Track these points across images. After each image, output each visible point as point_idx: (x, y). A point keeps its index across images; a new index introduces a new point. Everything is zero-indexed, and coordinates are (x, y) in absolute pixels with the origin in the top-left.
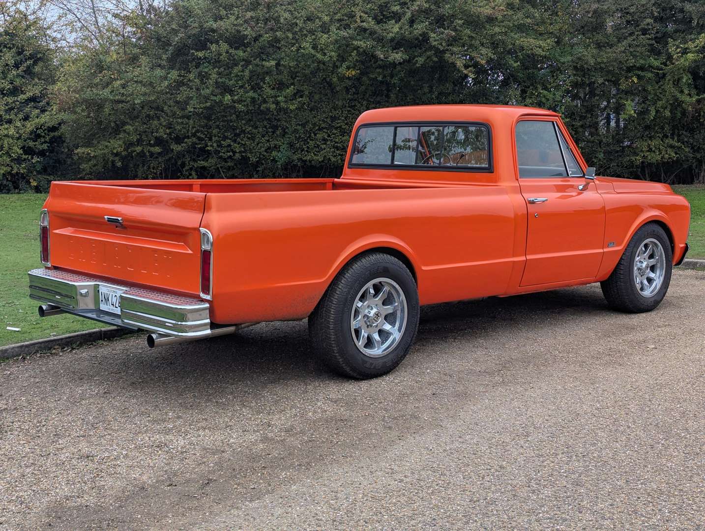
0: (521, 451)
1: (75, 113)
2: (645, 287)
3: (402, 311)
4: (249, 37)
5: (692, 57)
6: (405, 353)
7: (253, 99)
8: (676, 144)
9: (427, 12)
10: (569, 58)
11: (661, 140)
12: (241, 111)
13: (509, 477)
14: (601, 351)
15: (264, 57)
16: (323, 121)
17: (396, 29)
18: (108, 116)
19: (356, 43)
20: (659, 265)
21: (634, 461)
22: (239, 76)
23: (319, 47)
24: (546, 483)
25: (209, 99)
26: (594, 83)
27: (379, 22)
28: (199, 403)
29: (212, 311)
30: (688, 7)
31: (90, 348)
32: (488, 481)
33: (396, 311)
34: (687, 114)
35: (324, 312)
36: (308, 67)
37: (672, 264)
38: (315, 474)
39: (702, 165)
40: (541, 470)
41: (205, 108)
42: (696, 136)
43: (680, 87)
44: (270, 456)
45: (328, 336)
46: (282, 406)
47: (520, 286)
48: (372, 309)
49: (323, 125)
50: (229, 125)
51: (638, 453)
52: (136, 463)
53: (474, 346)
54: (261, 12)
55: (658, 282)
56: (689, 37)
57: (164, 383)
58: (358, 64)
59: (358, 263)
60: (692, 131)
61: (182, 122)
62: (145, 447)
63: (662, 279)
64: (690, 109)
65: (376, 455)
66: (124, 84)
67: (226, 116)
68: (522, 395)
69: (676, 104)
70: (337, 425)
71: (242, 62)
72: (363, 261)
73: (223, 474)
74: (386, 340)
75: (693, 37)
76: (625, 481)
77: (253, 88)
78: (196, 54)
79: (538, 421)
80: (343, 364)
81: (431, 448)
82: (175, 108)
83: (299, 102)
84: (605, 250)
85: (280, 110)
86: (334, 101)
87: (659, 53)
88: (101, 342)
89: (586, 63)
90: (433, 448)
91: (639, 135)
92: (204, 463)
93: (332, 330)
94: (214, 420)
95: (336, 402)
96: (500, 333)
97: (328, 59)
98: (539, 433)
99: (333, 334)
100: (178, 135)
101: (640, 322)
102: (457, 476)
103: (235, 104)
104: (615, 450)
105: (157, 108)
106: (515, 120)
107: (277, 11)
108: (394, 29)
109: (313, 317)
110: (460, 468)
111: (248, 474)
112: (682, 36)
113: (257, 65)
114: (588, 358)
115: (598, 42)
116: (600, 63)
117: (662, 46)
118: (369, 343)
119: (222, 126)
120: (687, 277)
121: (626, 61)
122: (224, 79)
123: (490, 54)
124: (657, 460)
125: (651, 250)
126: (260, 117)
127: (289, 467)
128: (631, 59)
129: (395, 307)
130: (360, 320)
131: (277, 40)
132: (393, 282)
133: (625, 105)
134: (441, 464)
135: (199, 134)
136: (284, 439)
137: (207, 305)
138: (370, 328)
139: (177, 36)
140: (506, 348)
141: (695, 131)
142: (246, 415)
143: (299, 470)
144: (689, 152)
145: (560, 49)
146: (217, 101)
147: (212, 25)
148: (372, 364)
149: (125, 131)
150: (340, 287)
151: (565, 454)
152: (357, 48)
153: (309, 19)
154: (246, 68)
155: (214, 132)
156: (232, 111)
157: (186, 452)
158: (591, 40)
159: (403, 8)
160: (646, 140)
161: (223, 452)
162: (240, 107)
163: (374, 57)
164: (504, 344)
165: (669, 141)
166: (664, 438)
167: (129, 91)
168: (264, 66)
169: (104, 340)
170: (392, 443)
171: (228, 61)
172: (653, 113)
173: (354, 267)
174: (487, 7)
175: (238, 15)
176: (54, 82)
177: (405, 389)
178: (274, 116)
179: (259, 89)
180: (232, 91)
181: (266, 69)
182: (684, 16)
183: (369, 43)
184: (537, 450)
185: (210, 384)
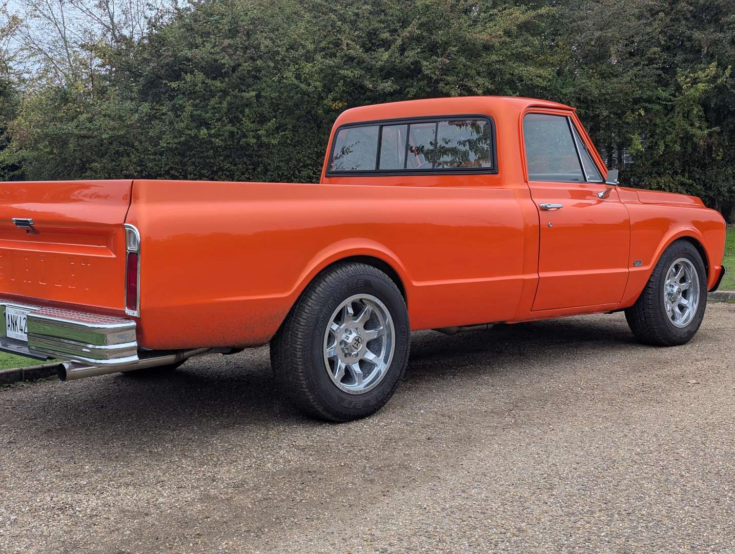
0: (545, 508)
1: (38, 149)
2: (677, 316)
3: (389, 336)
4: (227, 66)
5: (703, 86)
6: (392, 389)
7: (232, 134)
8: (688, 181)
9: (418, 39)
10: (572, 89)
11: (671, 177)
12: (219, 147)
13: (531, 543)
14: (633, 387)
15: (243, 88)
16: (308, 157)
17: (386, 56)
18: (73, 152)
19: (342, 72)
20: (691, 290)
21: (697, 520)
22: (216, 108)
23: (303, 77)
24: (582, 551)
25: (184, 134)
26: (598, 116)
27: (367, 50)
28: (128, 453)
29: (139, 331)
30: (697, 35)
31: (6, 390)
32: (503, 550)
33: (381, 336)
34: (698, 149)
35: (289, 336)
36: (291, 99)
37: (706, 289)
38: (267, 543)
39: (715, 204)
40: (574, 533)
41: (179, 143)
42: (708, 173)
43: (690, 120)
44: (209, 520)
45: (295, 366)
46: (234, 455)
47: (531, 311)
48: (351, 333)
49: (308, 162)
50: (206, 161)
51: (701, 509)
52: (25, 532)
53: (477, 384)
54: (239, 40)
55: (691, 311)
56: (699, 66)
57: (88, 430)
58: (345, 95)
59: (333, 275)
60: (703, 167)
61: (154, 159)
62: (43, 509)
63: (696, 306)
64: (702, 143)
65: (352, 517)
66: (92, 118)
67: (202, 152)
68: (541, 439)
69: (687, 138)
70: (303, 479)
71: (219, 93)
72: (339, 273)
73: (141, 545)
74: (370, 373)
75: (703, 66)
76: (689, 547)
77: (231, 121)
78: (169, 85)
79: (564, 470)
80: (314, 402)
81: (425, 506)
82: (147, 143)
83: (282, 136)
84: (631, 270)
85: (261, 145)
86: (320, 135)
87: (666, 85)
88: (21, 383)
89: (589, 94)
90: (427, 506)
91: (647, 171)
92: (118, 530)
93: (299, 358)
94: (142, 474)
95: (303, 450)
96: (508, 369)
97: (313, 90)
98: (567, 484)
99: (300, 363)
100: (150, 172)
101: (674, 356)
102: (460, 543)
103: (212, 139)
104: (669, 505)
105: (128, 144)
106: (522, 111)
107: (257, 39)
108: (384, 56)
109: (277, 342)
110: (464, 532)
111: (175, 544)
112: (691, 65)
113: (236, 97)
114: (617, 395)
115: (602, 72)
116: (604, 94)
117: (670, 77)
118: (348, 376)
119: (199, 163)
120: (718, 310)
121: (632, 93)
122: (199, 112)
123: (487, 84)
124: (727, 518)
125: (683, 272)
126: (240, 152)
127: (233, 534)
128: (637, 91)
129: (380, 331)
130: (335, 347)
131: (258, 70)
132: (377, 299)
133: (632, 139)
134: (438, 527)
135: (172, 172)
136: (231, 498)
137: (133, 324)
138: (348, 358)
139: (149, 66)
140: (517, 385)
141: (706, 167)
142: (186, 467)
143: (245, 538)
144: (701, 189)
145: (562, 80)
146: (193, 135)
147: (186, 54)
148: (350, 403)
149: (91, 169)
150: (310, 304)
151: (603, 512)
152: (344, 78)
153: (292, 47)
154: (223, 100)
155: (189, 169)
156: (209, 147)
157: (97, 516)
158: (594, 71)
159: (394, 35)
160: (655, 177)
161: (147, 514)
162: (218, 142)
163: (363, 87)
164: (514, 381)
165: (679, 177)
166: (731, 490)
167: (96, 125)
168: (243, 98)
169: (25, 381)
170: (373, 500)
171: (204, 92)
172: (662, 147)
173: (327, 280)
174: (483, 33)
175: (215, 42)
176: (15, 117)
177: (392, 433)
178: (255, 152)
179: (238, 122)
180: (208, 124)
181: (245, 100)
182: (693, 45)
183: (358, 72)
184: (566, 507)
185: (146, 430)
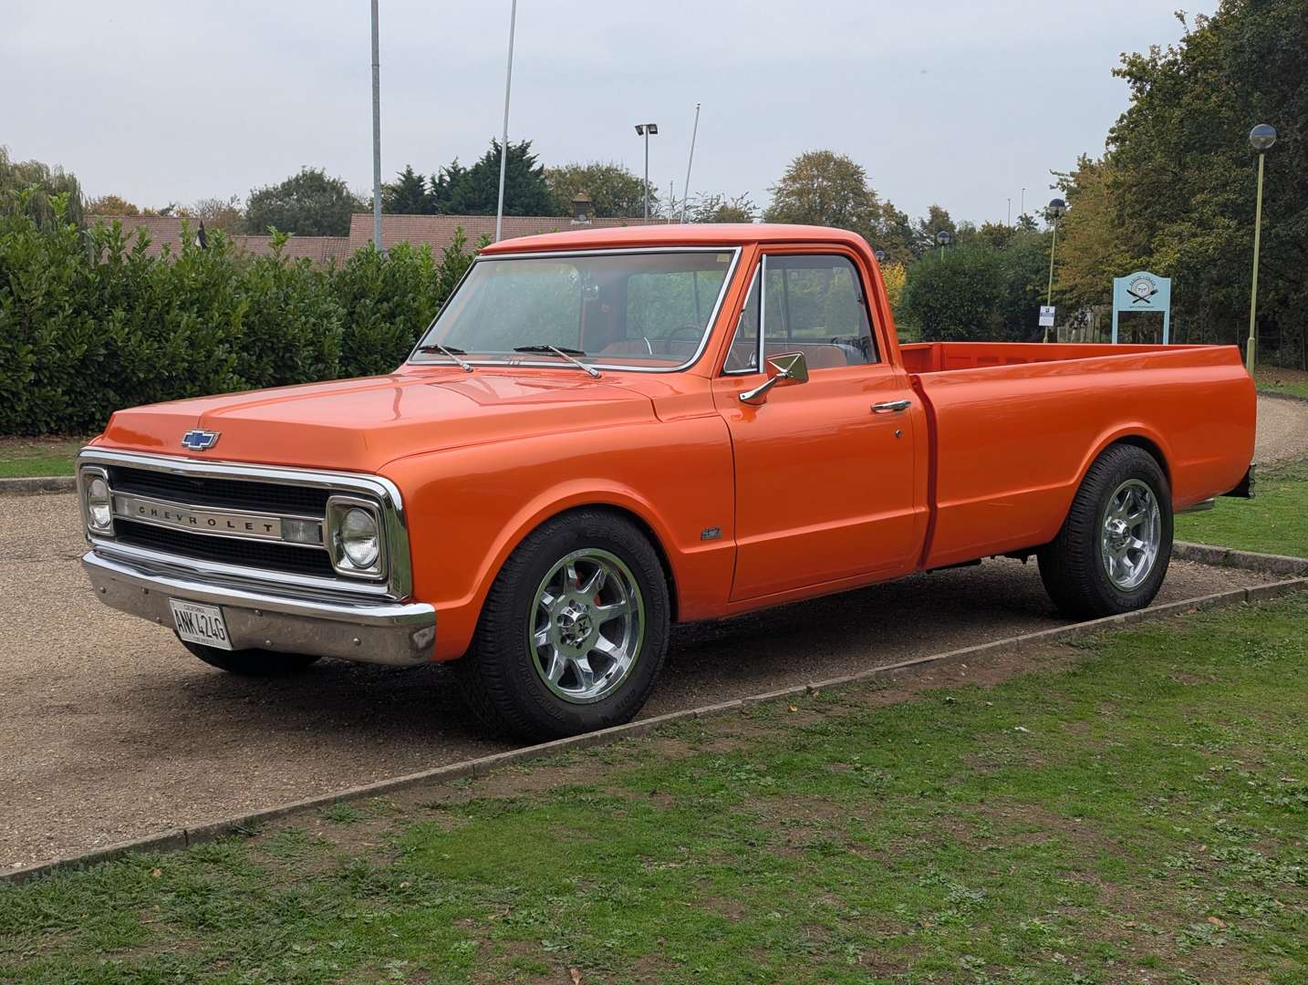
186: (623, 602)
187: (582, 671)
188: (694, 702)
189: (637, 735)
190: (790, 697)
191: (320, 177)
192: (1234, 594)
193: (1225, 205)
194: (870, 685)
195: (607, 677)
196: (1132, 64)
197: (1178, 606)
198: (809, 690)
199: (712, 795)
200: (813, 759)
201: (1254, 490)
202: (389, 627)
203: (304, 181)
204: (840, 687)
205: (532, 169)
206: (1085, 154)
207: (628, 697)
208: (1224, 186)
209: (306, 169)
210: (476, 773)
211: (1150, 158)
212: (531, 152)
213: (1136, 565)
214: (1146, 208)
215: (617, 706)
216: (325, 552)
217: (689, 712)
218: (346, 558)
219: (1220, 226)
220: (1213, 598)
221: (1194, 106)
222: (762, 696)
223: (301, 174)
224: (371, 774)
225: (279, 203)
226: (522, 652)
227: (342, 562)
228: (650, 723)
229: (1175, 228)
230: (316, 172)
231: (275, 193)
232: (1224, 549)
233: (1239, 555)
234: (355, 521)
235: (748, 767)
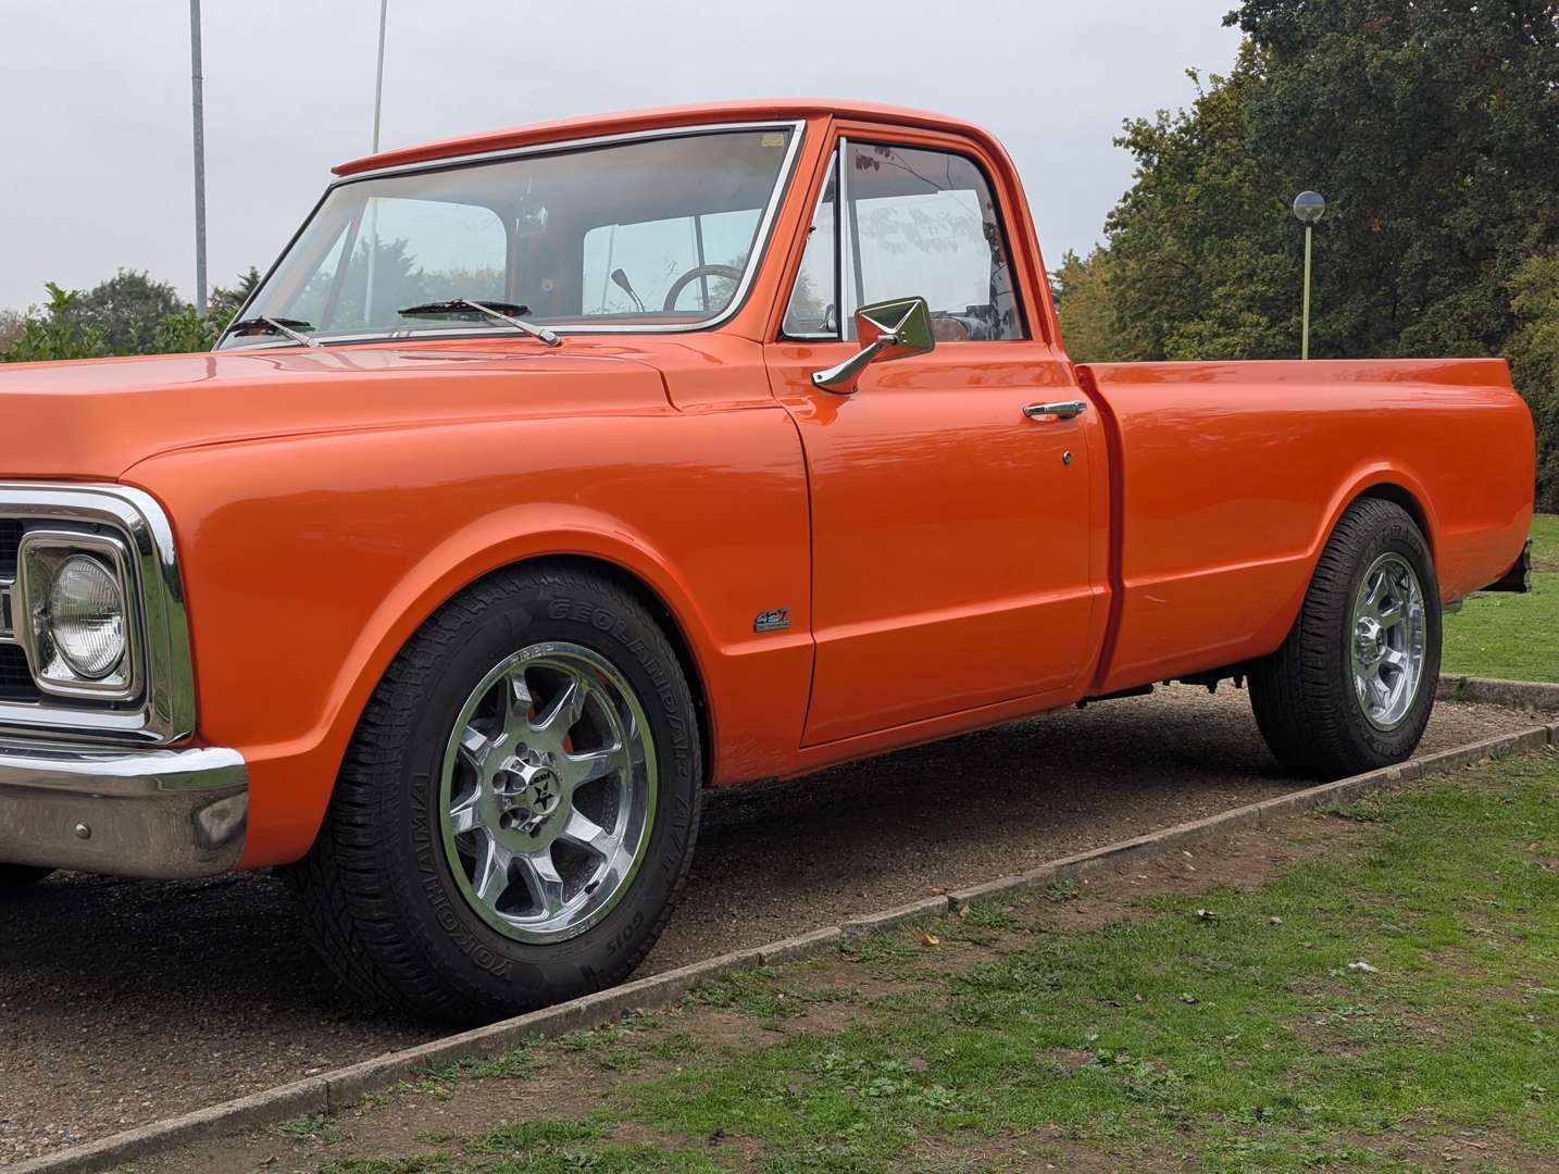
186: (617, 747)
187: (540, 877)
188: (737, 930)
189: (656, 1004)
190: (922, 918)
191: (142, 282)
192: (1534, 734)
193: (1252, 299)
194: (1050, 892)
195: (589, 890)
196: (1137, 131)
197: (1466, 753)
198: (953, 903)
199: (840, 1134)
200: (1013, 1044)
201: (1532, 578)
202: (150, 798)
203: (121, 287)
204: (1001, 897)
205: (408, 273)
206: (1071, 251)
207: (629, 927)
208: (1250, 276)
209: (124, 272)
210: (330, 1103)
211: (1157, 248)
212: (407, 253)
213: (1392, 689)
214: (1151, 309)
215: (609, 947)
216: (17, 651)
217: (751, 953)
218: (59, 658)
219: (1248, 323)
220: (1509, 740)
221: (1212, 181)
222: (875, 918)
223: (117, 278)
224: (115, 1103)
225: (90, 313)
226: (428, 845)
227: (50, 668)
228: (680, 979)
229: (1192, 327)
230: (136, 275)
231: (84, 302)
232: (1459, 676)
233: (1481, 683)
234: (77, 582)
235: (891, 1065)
